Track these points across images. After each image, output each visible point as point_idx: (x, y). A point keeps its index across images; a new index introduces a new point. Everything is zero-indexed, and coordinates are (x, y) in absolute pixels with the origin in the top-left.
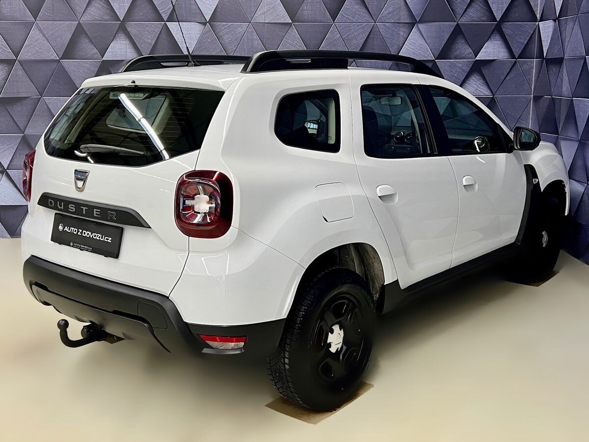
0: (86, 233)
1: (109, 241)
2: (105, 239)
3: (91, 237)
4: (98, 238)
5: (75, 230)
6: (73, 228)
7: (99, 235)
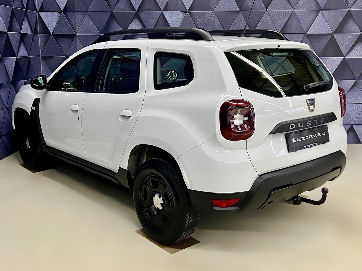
0: (311, 136)
1: (324, 134)
2: (322, 134)
3: (315, 137)
4: (318, 136)
5: (304, 138)
6: (302, 138)
7: (318, 134)
